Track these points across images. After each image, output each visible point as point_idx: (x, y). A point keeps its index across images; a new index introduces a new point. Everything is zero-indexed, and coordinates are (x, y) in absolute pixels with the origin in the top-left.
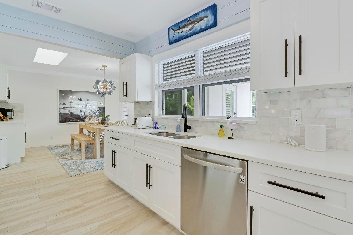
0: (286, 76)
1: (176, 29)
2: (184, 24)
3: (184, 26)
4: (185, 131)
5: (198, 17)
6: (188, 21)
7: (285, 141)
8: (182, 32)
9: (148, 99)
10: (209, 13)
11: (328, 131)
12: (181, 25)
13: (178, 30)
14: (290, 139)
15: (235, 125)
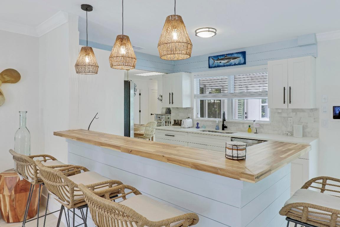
0: (284, 103)
1: (215, 59)
2: (222, 58)
3: (222, 59)
4: (223, 129)
5: (233, 56)
6: (225, 56)
7: (285, 133)
8: (220, 62)
9: (188, 106)
10: (241, 56)
11: (304, 128)
12: (220, 58)
13: (217, 60)
14: (287, 132)
15: (258, 125)
